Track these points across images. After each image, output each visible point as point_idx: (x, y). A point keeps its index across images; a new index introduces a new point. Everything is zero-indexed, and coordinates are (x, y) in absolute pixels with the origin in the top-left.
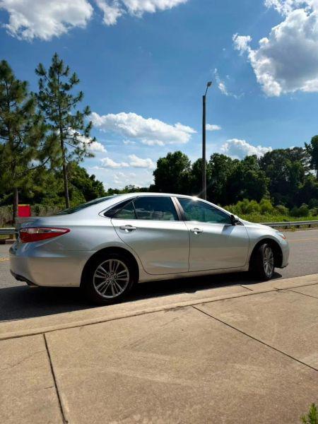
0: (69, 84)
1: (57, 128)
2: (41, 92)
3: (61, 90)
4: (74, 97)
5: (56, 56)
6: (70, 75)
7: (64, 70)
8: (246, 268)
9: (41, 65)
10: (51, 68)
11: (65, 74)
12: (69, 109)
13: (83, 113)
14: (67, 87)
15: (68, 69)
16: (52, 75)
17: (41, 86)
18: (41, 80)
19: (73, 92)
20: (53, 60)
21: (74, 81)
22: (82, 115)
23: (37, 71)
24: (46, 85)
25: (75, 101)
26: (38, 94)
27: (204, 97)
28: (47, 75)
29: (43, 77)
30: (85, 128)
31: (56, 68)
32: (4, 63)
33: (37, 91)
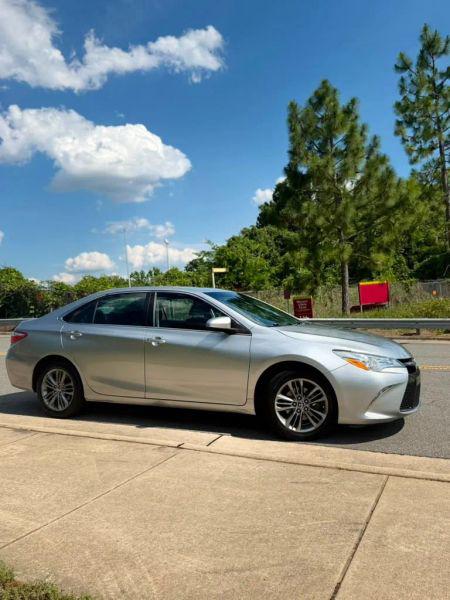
1: (433, 148)
2: (405, 98)
5: (425, 29)
7: (442, 46)
9: (402, 56)
10: (422, 52)
11: (444, 52)
15: (448, 42)
16: (423, 62)
17: (403, 89)
18: (402, 80)
20: (422, 38)
23: (396, 66)
26: (403, 103)
28: (414, 68)
29: (405, 74)
31: (430, 47)
32: (324, 82)
33: (400, 98)
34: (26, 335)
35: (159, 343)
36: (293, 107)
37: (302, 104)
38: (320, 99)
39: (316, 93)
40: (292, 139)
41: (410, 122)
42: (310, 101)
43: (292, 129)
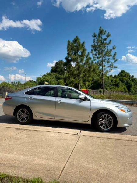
0: (106, 38)
1: (100, 57)
2: (94, 44)
3: (102, 41)
5: (100, 28)
6: (106, 34)
7: (104, 32)
9: (94, 33)
10: (99, 33)
11: (104, 34)
12: (105, 48)
13: (112, 49)
15: (105, 32)
16: (99, 36)
17: (94, 42)
18: (94, 39)
19: (107, 41)
20: (99, 30)
21: (108, 36)
23: (93, 36)
24: (96, 40)
25: (108, 44)
26: (94, 45)
28: (97, 37)
29: (95, 38)
30: (113, 55)
31: (101, 32)
32: (77, 37)
33: (93, 44)
34: (12, 98)
35: (61, 102)
36: (69, 42)
37: (71, 41)
38: (76, 40)
39: (75, 39)
40: (68, 50)
41: (95, 50)
42: (73, 41)
43: (68, 47)
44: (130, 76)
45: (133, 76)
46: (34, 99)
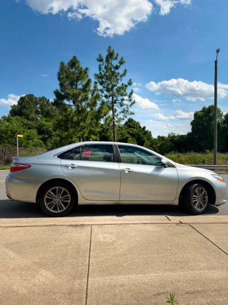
0: (118, 65)
1: (110, 96)
2: (100, 73)
3: (113, 70)
4: (120, 74)
5: (110, 48)
6: (119, 59)
7: (115, 56)
8: (176, 202)
9: (100, 55)
10: (107, 56)
11: (116, 59)
12: (118, 83)
13: (127, 84)
14: (117, 68)
15: (117, 55)
16: (107, 60)
17: (100, 69)
18: (100, 65)
19: (120, 71)
20: (108, 50)
21: (121, 63)
22: (126, 86)
23: (98, 59)
24: (103, 67)
25: (121, 76)
26: (99, 75)
27: (216, 62)
28: (104, 61)
29: (101, 63)
30: (128, 94)
31: (110, 55)
32: (75, 57)
33: (98, 73)
34: (30, 166)
35: (129, 172)
36: (62, 63)
37: (66, 63)
38: (74, 63)
39: (72, 60)
40: (59, 79)
41: (101, 83)
42: (69, 63)
44: (140, 127)
45: (144, 128)
46: (79, 167)
